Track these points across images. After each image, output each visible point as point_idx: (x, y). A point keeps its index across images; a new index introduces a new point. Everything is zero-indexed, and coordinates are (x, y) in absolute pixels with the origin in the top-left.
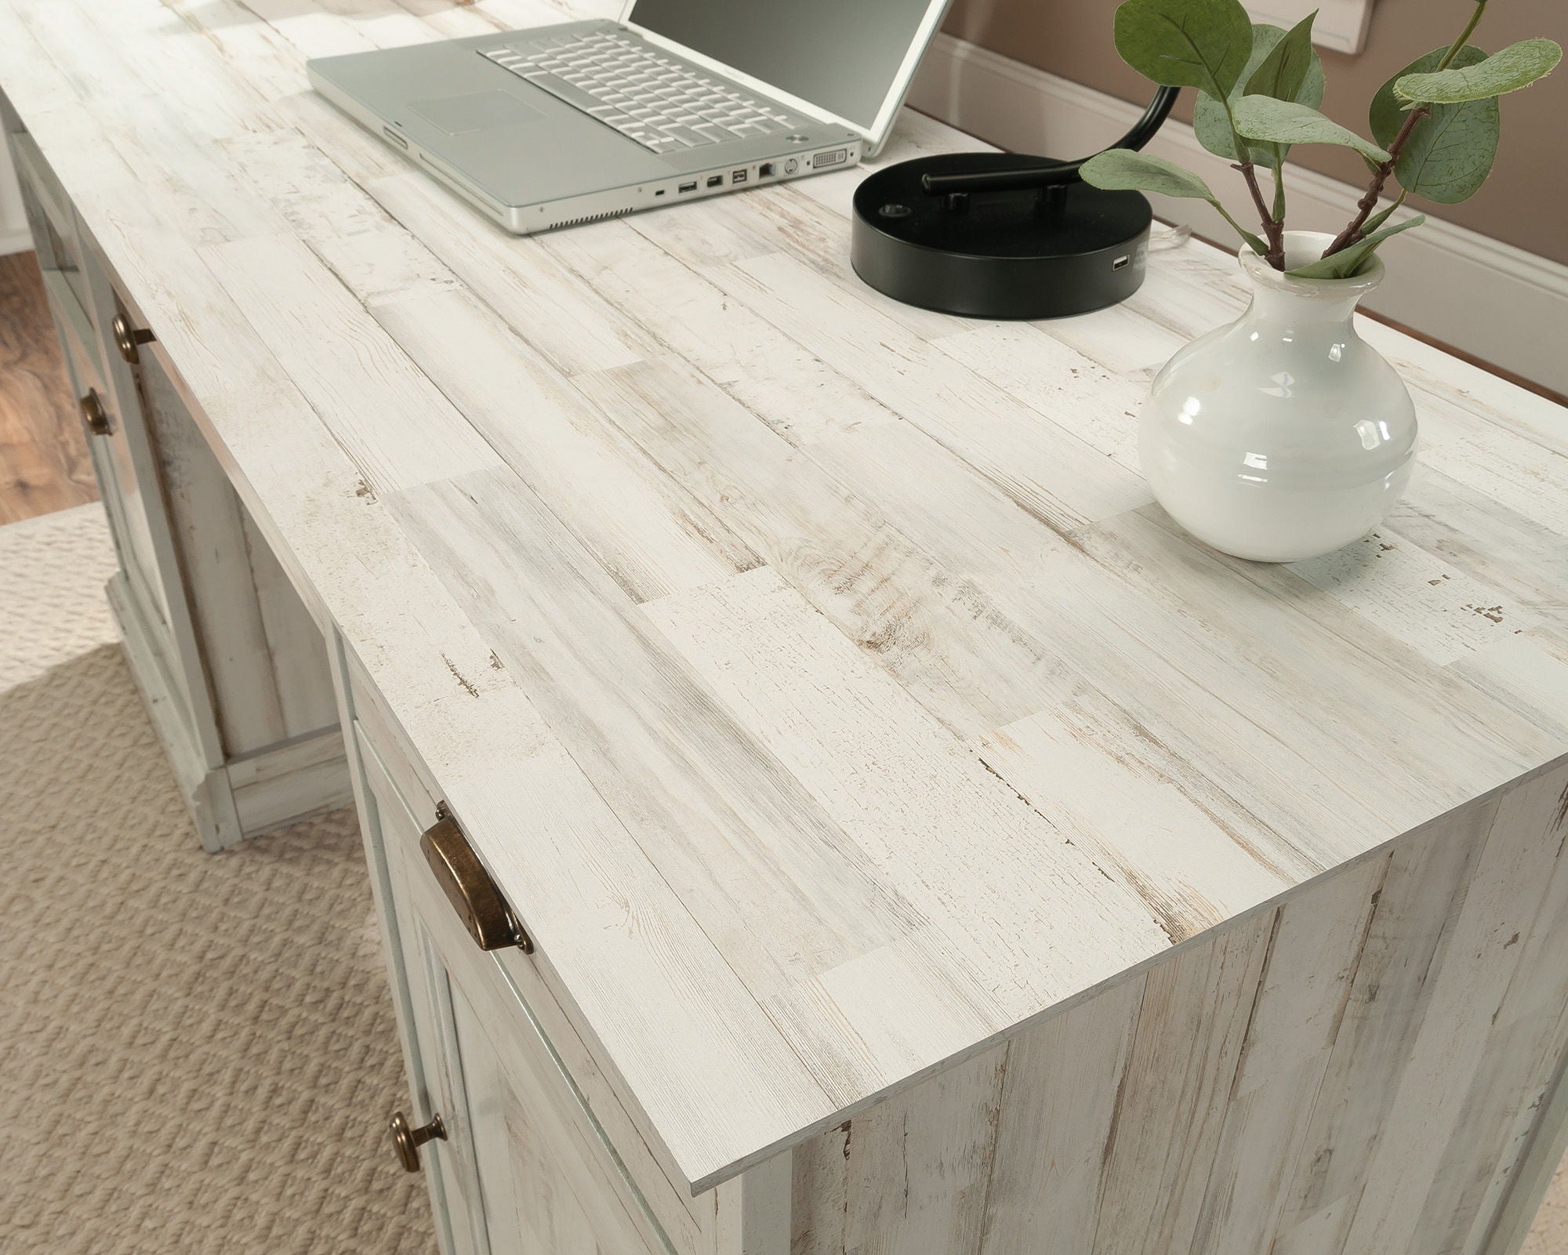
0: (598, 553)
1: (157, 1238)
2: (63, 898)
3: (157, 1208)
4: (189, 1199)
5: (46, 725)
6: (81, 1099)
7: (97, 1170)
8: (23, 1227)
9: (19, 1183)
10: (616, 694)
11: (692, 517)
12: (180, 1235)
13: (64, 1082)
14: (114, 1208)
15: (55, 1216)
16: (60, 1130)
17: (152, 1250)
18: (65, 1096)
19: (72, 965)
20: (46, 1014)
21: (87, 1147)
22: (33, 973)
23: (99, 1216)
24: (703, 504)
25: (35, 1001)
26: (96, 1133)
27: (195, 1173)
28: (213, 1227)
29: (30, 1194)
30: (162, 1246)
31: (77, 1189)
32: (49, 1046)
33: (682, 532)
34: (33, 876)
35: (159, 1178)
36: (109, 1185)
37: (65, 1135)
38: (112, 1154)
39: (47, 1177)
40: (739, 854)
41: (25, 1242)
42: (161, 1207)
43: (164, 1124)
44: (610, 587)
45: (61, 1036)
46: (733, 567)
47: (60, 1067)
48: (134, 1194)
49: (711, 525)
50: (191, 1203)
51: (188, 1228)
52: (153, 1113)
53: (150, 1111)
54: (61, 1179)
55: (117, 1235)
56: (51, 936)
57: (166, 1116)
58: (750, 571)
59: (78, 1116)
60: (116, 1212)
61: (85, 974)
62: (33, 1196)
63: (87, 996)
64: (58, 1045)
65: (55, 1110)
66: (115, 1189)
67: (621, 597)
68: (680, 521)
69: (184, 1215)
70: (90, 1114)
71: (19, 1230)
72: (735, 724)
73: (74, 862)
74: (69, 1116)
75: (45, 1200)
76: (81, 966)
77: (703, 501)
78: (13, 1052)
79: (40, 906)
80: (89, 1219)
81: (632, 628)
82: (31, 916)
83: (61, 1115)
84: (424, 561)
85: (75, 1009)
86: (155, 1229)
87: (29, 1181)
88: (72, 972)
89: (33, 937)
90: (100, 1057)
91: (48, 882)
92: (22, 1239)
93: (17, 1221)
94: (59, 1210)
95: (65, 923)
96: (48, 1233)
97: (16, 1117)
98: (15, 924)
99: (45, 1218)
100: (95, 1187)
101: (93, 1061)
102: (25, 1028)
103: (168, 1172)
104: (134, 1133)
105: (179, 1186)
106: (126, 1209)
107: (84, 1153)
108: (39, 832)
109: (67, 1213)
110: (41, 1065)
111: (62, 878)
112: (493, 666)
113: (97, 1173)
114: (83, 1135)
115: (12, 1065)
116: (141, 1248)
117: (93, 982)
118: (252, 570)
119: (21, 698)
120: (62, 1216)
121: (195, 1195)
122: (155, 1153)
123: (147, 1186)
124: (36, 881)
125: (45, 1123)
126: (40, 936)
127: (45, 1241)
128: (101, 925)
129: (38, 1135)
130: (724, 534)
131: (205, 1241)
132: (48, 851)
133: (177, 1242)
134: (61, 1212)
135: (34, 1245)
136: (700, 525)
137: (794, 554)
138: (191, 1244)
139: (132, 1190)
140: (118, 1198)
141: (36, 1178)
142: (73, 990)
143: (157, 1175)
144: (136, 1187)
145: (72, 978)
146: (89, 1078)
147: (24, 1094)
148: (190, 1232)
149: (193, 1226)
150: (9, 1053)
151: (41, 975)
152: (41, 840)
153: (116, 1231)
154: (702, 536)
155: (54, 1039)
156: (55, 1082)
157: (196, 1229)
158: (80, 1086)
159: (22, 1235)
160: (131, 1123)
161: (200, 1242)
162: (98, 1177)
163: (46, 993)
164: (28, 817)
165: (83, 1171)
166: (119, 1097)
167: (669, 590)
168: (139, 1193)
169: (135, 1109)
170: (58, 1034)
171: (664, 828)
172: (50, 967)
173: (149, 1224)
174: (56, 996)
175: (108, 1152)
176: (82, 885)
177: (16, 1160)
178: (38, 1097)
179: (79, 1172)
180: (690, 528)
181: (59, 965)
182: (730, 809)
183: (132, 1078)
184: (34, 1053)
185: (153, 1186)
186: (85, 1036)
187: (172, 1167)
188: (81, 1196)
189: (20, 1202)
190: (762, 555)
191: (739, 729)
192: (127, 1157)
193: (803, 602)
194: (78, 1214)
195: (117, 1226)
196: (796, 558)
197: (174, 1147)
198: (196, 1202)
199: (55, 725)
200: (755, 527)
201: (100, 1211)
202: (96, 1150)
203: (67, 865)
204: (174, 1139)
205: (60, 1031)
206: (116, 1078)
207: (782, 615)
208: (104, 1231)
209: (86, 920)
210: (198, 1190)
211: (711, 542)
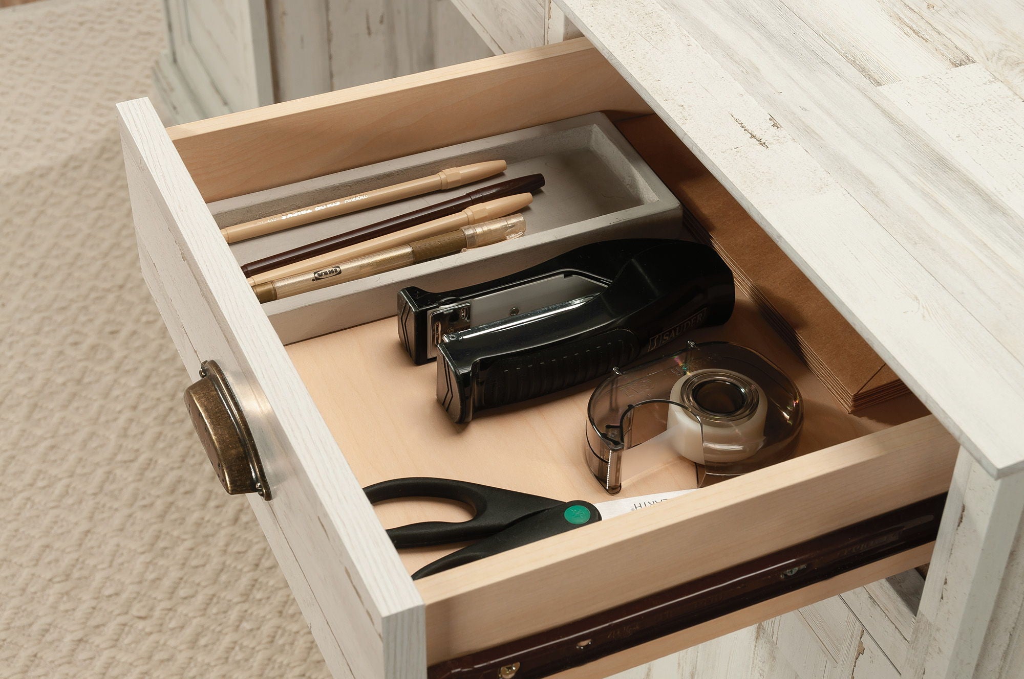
0: (836, 45)
1: (254, 637)
2: (138, 349)
3: (251, 614)
4: (280, 609)
5: (102, 194)
6: (176, 520)
7: (197, 579)
8: (140, 618)
9: (132, 583)
10: (875, 153)
11: (907, 21)
12: (274, 637)
13: (159, 505)
14: (214, 610)
15: (166, 612)
16: (161, 544)
17: (251, 646)
18: (162, 517)
19: (153, 407)
20: (136, 447)
21: (186, 559)
22: (120, 412)
23: (203, 615)
24: (913, 10)
25: (125, 436)
26: (192, 549)
27: (280, 589)
28: (302, 633)
29: (143, 592)
30: (259, 644)
31: (182, 593)
32: (142, 474)
33: (900, 32)
34: (108, 329)
35: (251, 590)
36: (210, 591)
37: (166, 548)
38: (208, 567)
39: (153, 581)
40: (993, 272)
41: (143, 629)
42: (255, 613)
43: (250, 547)
44: (851, 72)
45: (152, 466)
46: (948, 63)
47: (154, 492)
48: (230, 601)
49: (923, 28)
50: (281, 612)
51: (280, 632)
52: (239, 537)
53: (237, 535)
54: (167, 583)
55: (220, 632)
56: (132, 382)
57: (251, 541)
58: (962, 66)
59: (175, 533)
60: (217, 614)
61: (166, 416)
62: (144, 595)
63: (169, 435)
64: (150, 474)
65: (155, 527)
66: (214, 595)
67: (864, 82)
68: (897, 23)
69: (275, 621)
70: (185, 533)
71: (137, 620)
72: (973, 181)
73: (144, 319)
74: (167, 533)
75: (155, 598)
76: (161, 409)
77: (913, 8)
78: (111, 477)
79: (118, 355)
80: (195, 617)
81: (877, 105)
82: (112, 363)
83: (160, 531)
84: (696, 42)
85: (161, 445)
86: (251, 630)
87: (140, 582)
88: (154, 414)
89: (115, 381)
90: (188, 487)
91: (124, 334)
92: (140, 627)
93: (134, 611)
94: (169, 607)
95: (143, 371)
96: (161, 625)
97: (122, 530)
98: (98, 369)
99: (157, 613)
100: (197, 592)
101: (182, 489)
102: (119, 458)
103: (257, 586)
104: (225, 552)
105: (268, 598)
106: (225, 612)
107: (184, 564)
108: (109, 290)
109: (176, 611)
110: (138, 489)
111: (134, 333)
112: (774, 125)
113: (197, 581)
114: (181, 550)
115: (113, 487)
116: (241, 644)
117: (173, 423)
118: (330, 58)
119: (75, 168)
120: (171, 614)
121: (284, 606)
122: (245, 570)
123: (242, 595)
124: (112, 333)
125: (148, 536)
126: (123, 381)
127: (160, 631)
128: (175, 376)
129: (143, 545)
130: (935, 35)
131: (296, 643)
132: (119, 308)
133: (272, 642)
134: (170, 609)
135: (151, 633)
136: (914, 27)
137: (996, 55)
138: (284, 645)
139: (228, 597)
140: (218, 603)
141: (146, 581)
142: (157, 429)
143: (249, 587)
144: (231, 595)
145: (155, 418)
146: (181, 504)
147: (127, 511)
148: (282, 635)
149: (284, 631)
150: (108, 477)
151: (127, 414)
152: (111, 297)
153: (219, 629)
154: (918, 36)
155: (146, 469)
156: (152, 505)
157: (286, 634)
158: (173, 509)
159: (141, 624)
160: (221, 543)
161: (292, 644)
162: (198, 584)
163: (134, 430)
164: (97, 276)
165: (185, 578)
166: (208, 521)
167: (900, 78)
168: (235, 600)
169: (223, 533)
170: (149, 464)
171: (933, 250)
172: (134, 408)
173: (246, 626)
174: (143, 433)
175: (204, 566)
176: (154, 340)
177: (126, 565)
178: (139, 514)
179: (181, 579)
180: (907, 29)
181: (142, 407)
182: (981, 240)
183: (217, 507)
184: (130, 479)
185: (246, 596)
186: (172, 469)
187: (261, 582)
188: (185, 598)
189: (135, 598)
190: (971, 54)
191: (977, 185)
192: (222, 570)
193: (1010, 93)
194: (185, 612)
195: (220, 625)
196: (999, 59)
197: (261, 567)
198: (284, 612)
199: (110, 195)
200: (960, 31)
201: (204, 610)
202: (194, 563)
203: (137, 321)
204: (260, 559)
205: (150, 463)
206: (204, 505)
207: (995, 103)
208: (208, 628)
209: (161, 370)
210: (286, 602)
211: (926, 41)
